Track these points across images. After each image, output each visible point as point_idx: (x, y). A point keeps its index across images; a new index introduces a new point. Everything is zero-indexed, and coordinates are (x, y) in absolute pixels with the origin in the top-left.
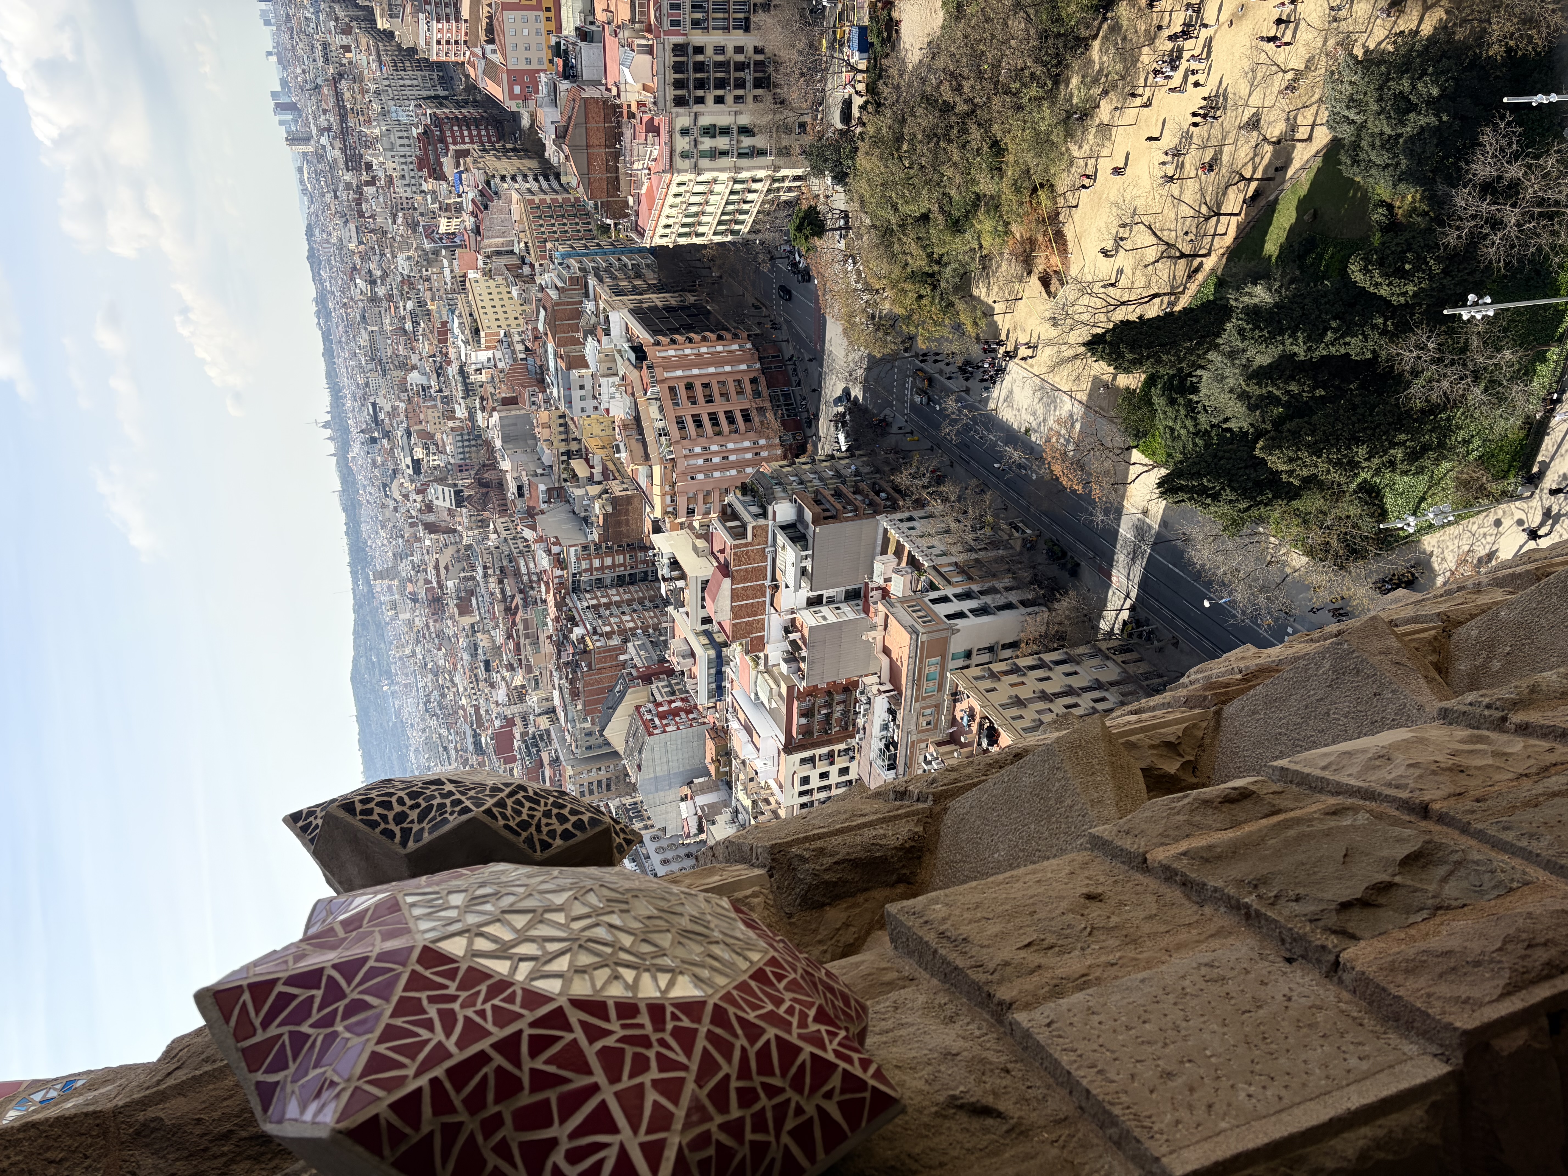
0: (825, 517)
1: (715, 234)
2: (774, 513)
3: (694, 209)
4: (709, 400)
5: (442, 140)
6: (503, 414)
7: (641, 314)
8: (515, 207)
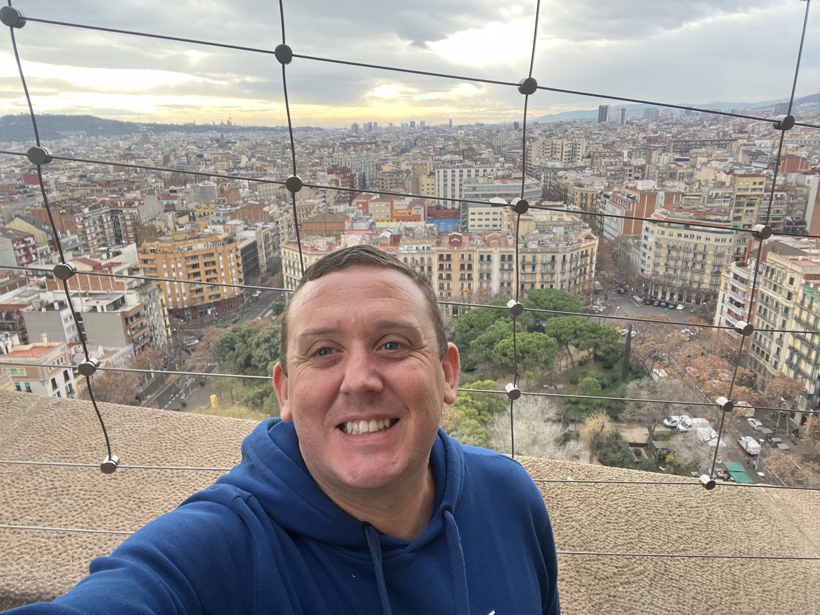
0: (127, 319)
1: (287, 277)
2: (131, 294)
3: (296, 266)
4: (207, 273)
5: (345, 177)
6: (216, 188)
7: (254, 245)
8: (311, 201)
